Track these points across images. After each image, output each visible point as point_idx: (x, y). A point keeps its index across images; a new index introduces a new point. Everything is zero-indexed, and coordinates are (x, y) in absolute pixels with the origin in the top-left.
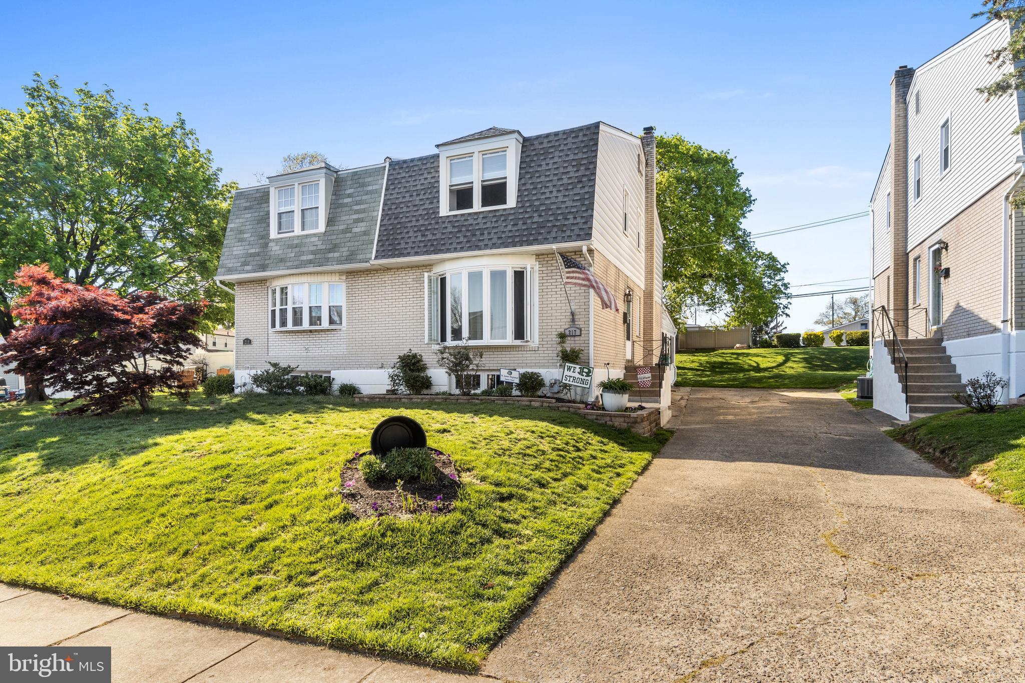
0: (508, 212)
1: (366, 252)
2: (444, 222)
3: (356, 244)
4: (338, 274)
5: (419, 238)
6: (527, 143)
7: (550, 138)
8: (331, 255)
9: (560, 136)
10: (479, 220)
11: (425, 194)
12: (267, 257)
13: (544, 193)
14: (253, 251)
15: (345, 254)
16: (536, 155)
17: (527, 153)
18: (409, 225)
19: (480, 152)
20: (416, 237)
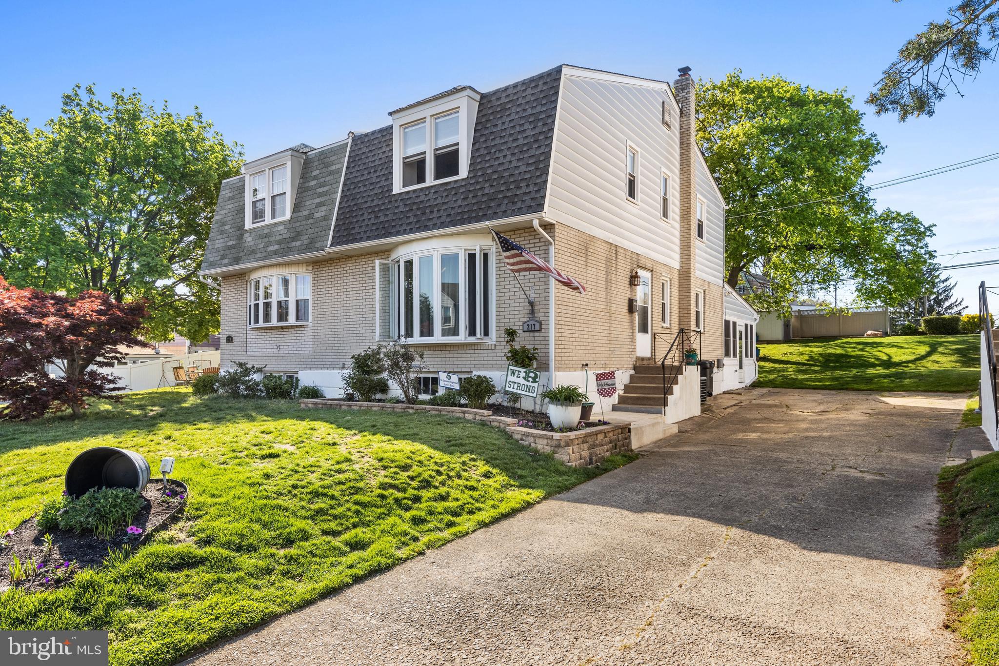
0: (459, 185)
1: (324, 239)
2: (396, 201)
3: (316, 230)
4: (305, 265)
5: (372, 221)
6: (485, 99)
7: (508, 92)
8: (294, 244)
9: (519, 88)
10: (430, 196)
11: (381, 170)
12: (241, 249)
13: (498, 158)
14: (230, 243)
15: (305, 242)
16: (492, 113)
17: (484, 113)
18: (364, 206)
19: (432, 116)
20: (370, 219)
